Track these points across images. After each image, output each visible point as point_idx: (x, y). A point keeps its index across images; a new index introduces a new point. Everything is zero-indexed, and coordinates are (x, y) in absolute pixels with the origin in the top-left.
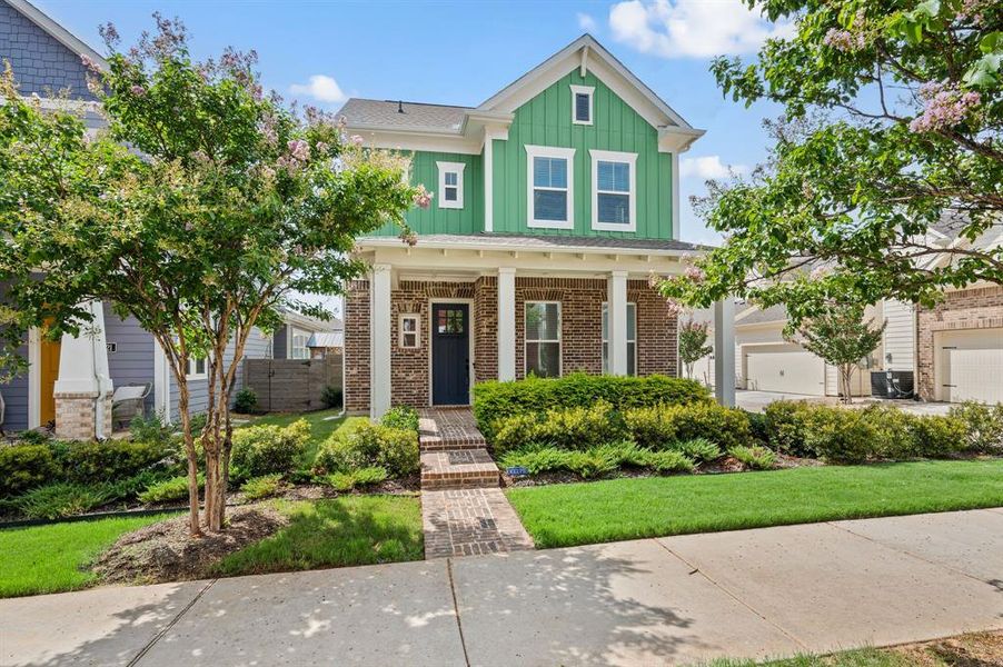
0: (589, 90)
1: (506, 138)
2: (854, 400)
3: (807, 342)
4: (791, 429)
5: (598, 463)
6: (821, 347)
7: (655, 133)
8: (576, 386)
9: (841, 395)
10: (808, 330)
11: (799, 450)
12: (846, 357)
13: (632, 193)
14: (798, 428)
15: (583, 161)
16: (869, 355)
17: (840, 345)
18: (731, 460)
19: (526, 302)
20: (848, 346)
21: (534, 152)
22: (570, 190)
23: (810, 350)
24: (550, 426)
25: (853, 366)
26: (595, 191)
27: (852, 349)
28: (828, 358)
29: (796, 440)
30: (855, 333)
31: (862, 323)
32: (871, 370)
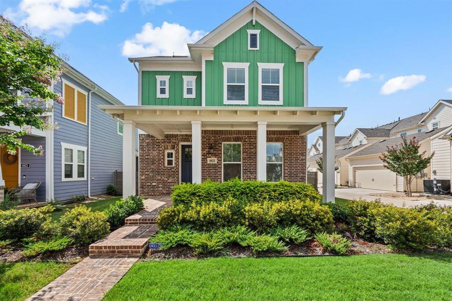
0: (257, 32)
1: (213, 59)
2: (413, 194)
3: (386, 164)
4: (365, 222)
5: (211, 244)
6: (394, 167)
7: (294, 52)
8: (231, 187)
9: (405, 191)
10: (386, 159)
11: (371, 237)
12: (409, 172)
13: (281, 85)
14: (370, 220)
15: (254, 69)
16: (422, 171)
17: (405, 166)
18: (316, 243)
19: (223, 143)
20: (410, 166)
21: (227, 65)
22: (246, 84)
23: (388, 168)
24: (191, 214)
25: (413, 177)
26: (260, 84)
27: (412, 168)
28: (398, 172)
29: (369, 229)
30: (414, 159)
31: (419, 154)
32: (423, 179)
